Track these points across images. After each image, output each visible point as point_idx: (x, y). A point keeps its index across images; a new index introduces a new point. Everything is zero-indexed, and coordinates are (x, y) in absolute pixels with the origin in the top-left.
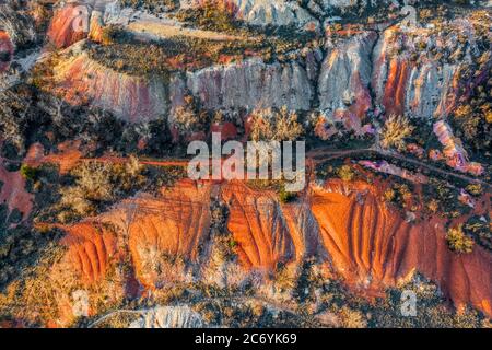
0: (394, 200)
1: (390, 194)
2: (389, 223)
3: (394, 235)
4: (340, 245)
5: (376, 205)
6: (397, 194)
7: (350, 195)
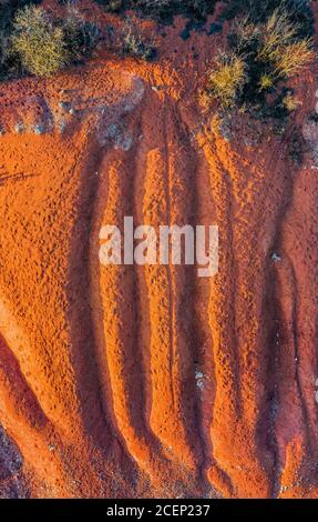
0: (249, 92)
1: (228, 75)
2: (246, 196)
3: (277, 246)
4: (37, 383)
5: (184, 137)
6: (258, 66)
7: (71, 129)
